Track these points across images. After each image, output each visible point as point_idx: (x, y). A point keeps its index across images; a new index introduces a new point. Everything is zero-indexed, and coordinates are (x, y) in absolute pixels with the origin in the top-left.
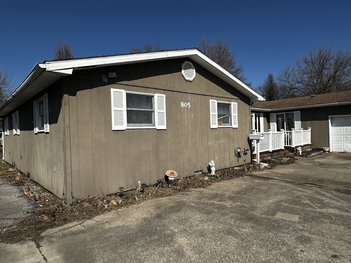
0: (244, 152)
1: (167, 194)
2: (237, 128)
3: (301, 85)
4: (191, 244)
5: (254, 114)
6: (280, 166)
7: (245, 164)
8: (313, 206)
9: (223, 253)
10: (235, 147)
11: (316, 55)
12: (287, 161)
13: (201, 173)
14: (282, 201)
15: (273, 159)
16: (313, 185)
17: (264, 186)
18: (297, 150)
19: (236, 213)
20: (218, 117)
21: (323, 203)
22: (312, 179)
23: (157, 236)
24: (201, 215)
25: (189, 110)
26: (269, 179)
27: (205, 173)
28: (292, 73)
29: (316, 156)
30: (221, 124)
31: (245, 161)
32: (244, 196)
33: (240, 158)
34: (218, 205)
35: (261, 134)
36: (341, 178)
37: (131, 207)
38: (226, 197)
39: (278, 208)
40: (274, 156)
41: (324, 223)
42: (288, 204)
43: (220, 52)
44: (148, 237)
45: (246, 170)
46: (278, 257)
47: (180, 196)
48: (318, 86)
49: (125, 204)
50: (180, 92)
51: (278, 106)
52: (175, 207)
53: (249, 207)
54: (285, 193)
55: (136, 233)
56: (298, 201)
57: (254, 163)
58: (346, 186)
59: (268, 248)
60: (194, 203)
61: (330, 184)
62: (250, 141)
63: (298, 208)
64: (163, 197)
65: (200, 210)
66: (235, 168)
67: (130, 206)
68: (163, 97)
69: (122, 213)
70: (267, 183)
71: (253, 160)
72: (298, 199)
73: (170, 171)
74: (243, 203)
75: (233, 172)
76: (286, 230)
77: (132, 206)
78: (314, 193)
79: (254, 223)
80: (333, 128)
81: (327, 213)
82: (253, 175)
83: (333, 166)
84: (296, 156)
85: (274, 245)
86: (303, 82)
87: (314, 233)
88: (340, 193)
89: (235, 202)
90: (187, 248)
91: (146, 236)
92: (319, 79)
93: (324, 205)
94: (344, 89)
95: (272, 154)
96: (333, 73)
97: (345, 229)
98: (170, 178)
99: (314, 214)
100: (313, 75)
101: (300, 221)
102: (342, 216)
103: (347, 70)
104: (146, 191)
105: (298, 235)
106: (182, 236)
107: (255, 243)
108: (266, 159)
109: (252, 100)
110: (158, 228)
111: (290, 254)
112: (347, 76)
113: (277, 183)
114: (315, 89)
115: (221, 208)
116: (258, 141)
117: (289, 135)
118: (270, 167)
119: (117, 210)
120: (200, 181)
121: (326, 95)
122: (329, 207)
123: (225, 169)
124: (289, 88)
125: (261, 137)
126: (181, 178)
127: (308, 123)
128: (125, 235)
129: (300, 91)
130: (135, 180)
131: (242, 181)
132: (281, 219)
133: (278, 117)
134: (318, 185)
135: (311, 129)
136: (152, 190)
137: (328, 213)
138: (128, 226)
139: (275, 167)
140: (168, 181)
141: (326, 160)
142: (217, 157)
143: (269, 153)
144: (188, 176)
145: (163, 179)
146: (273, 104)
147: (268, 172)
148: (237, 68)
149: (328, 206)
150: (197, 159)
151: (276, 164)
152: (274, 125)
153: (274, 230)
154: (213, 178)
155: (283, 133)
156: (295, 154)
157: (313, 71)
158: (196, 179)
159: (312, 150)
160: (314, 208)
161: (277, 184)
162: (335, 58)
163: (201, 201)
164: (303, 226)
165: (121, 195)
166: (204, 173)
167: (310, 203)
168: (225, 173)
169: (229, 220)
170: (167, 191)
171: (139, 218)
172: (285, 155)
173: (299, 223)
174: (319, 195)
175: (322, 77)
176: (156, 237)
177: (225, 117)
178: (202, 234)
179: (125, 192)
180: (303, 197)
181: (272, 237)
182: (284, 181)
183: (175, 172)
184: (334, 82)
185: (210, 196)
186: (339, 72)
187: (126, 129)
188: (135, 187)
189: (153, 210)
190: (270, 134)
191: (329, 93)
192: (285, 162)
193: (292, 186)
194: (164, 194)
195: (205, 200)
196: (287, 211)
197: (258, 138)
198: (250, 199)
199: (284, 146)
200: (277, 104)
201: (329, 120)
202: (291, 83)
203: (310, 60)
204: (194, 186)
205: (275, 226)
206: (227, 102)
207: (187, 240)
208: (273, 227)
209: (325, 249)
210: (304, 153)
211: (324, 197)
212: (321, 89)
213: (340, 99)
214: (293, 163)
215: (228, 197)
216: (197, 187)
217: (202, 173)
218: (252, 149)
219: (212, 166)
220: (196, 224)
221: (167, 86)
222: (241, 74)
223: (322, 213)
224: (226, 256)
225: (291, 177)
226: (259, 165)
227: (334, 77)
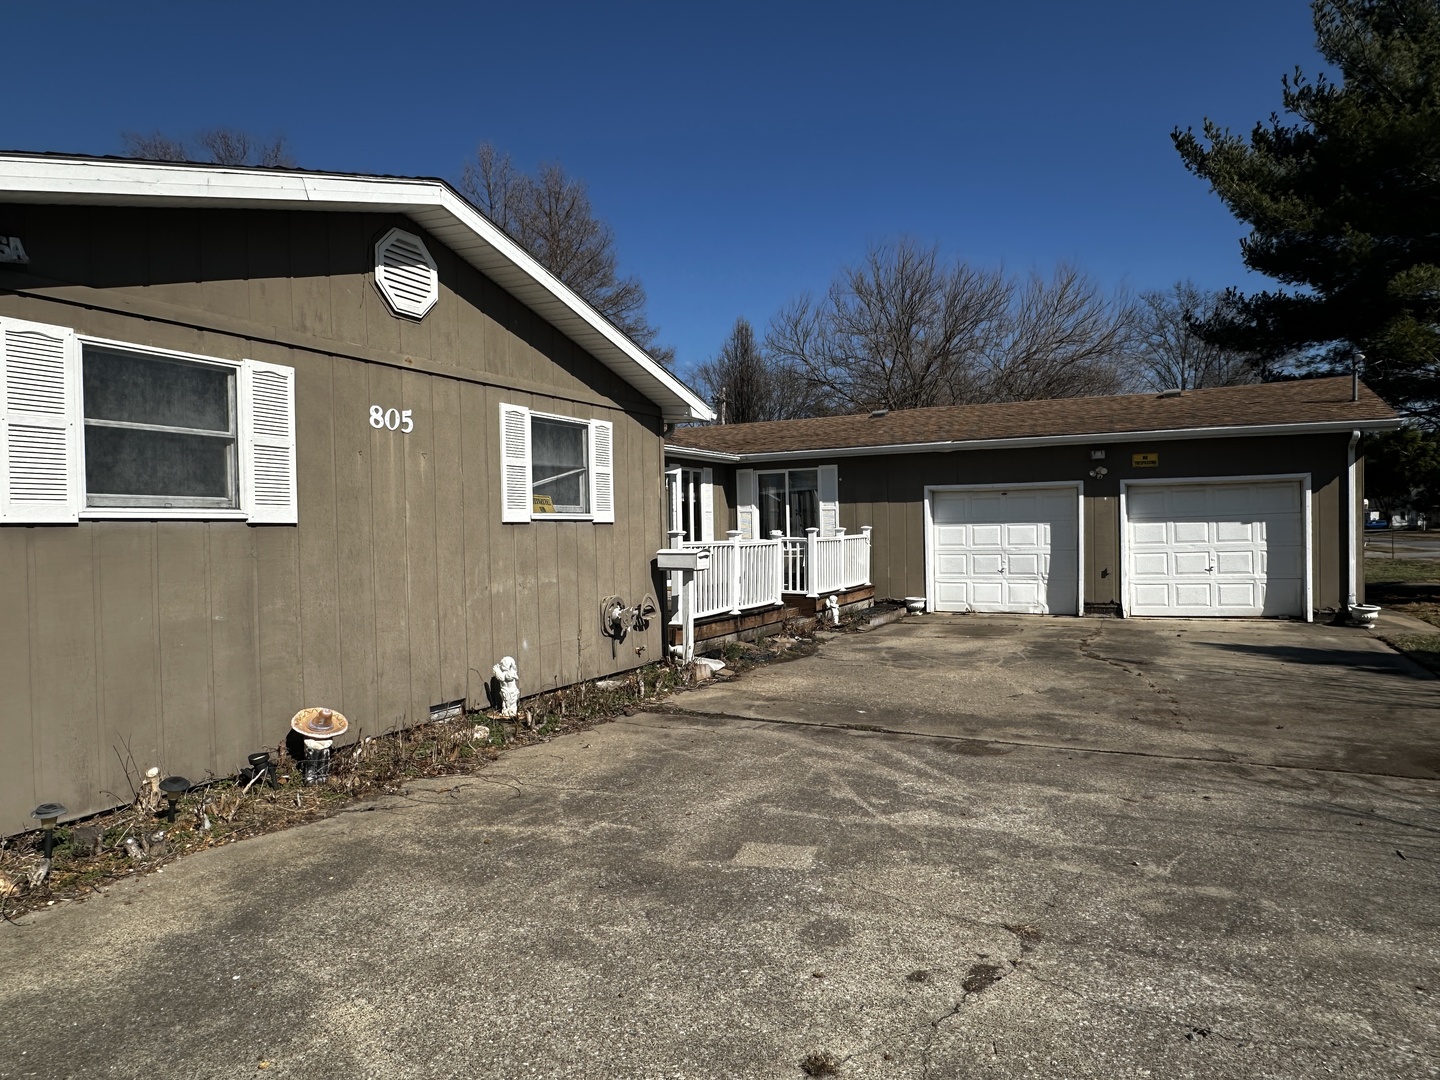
0: (638, 617)
1: (293, 813)
2: (612, 523)
3: (843, 372)
4: (390, 1023)
5: (678, 472)
6: (768, 669)
7: (641, 668)
8: (862, 808)
9: (529, 1038)
10: (601, 598)
11: (893, 270)
12: (790, 649)
13: (457, 711)
14: (764, 799)
15: (742, 645)
16: (870, 733)
17: (705, 746)
18: (825, 608)
19: (592, 866)
20: (535, 479)
21: (896, 793)
22: (868, 710)
23: (230, 1013)
24: (445, 889)
25: (407, 441)
26: (723, 721)
27: (477, 712)
28: (816, 325)
29: (885, 627)
30: (546, 507)
31: (639, 654)
32: (629, 794)
33: (621, 643)
34: (519, 841)
35: (701, 549)
36: (954, 703)
37: (101, 896)
38: (555, 802)
39: (751, 826)
40: (745, 633)
41: (893, 863)
42: (785, 808)
43: (557, 213)
44: (178, 1028)
45: (643, 689)
46: (733, 1013)
47: (355, 821)
48: (897, 383)
49: (64, 883)
50: (367, 361)
51: (764, 444)
52: (326, 869)
53: (644, 836)
54: (775, 769)
55: (114, 1019)
56: (816, 795)
57: (673, 661)
58: (968, 727)
59: (703, 986)
60: (419, 841)
61: (922, 722)
62: (659, 576)
63: (816, 820)
64: (272, 830)
65: (442, 869)
66: (599, 683)
67: (96, 893)
68: (285, 378)
69: (46, 929)
70: (718, 734)
71: (672, 648)
72: (818, 788)
73: (315, 712)
74: (622, 823)
75: (593, 701)
76: (770, 908)
77: (107, 888)
78: (869, 758)
79: (658, 897)
80: (937, 527)
81: (905, 826)
82: (670, 709)
83: (935, 661)
84: (822, 629)
85: (723, 970)
86: (850, 360)
87: (860, 906)
88: (948, 751)
89: (590, 823)
90: (369, 1046)
91: (173, 1024)
92: (900, 356)
93: (898, 800)
94: (974, 397)
95: (741, 624)
96: (942, 337)
97: (953, 877)
98: (310, 743)
99: (865, 837)
100: (881, 339)
101: (820, 865)
102: (948, 833)
103: (983, 331)
104: (187, 809)
105: (807, 921)
106: (353, 996)
107: (655, 976)
108: (717, 642)
109: (668, 417)
110: (235, 978)
111: (776, 994)
112: (982, 352)
113: (750, 732)
114: (889, 389)
115: (532, 849)
116: (688, 574)
117: (798, 553)
118: (731, 673)
119: (16, 921)
120: (450, 746)
121: (917, 412)
122: (914, 804)
123: (561, 689)
124: (805, 381)
125: (700, 558)
126: (368, 740)
127: (863, 508)
128: (51, 1038)
129: (840, 395)
130: (130, 761)
131: (626, 732)
132: (755, 868)
133: (763, 483)
134: (885, 731)
135: (872, 532)
136: (217, 803)
137: (908, 827)
138: (72, 993)
139: (747, 674)
140: (304, 758)
141: (915, 640)
142: (528, 643)
143: (728, 620)
144: (401, 728)
145: (279, 751)
146: (749, 437)
147: (725, 693)
148: (622, 287)
149: (909, 803)
150: (442, 651)
151: (752, 659)
152: (749, 515)
153: (728, 911)
154: (508, 728)
155: (779, 545)
156: (819, 621)
157: (881, 325)
158: (434, 739)
159: (872, 605)
160: (866, 814)
161: (750, 738)
162: (948, 288)
163: (450, 829)
164: (826, 885)
165: (46, 844)
166: (473, 712)
167: (855, 799)
168: (560, 705)
169: (560, 898)
170: (296, 802)
171: (139, 941)
172: (784, 628)
173: (814, 873)
174: (884, 765)
175: (908, 348)
176: (224, 1021)
177: (563, 478)
178: (445, 972)
179: (72, 823)
180: (834, 778)
181: (719, 942)
182: (776, 724)
183: (334, 713)
184: (943, 368)
185: (492, 804)
186: (959, 336)
187: (81, 520)
188: (128, 797)
189: (219, 894)
190: (733, 547)
191: (928, 405)
192: (783, 652)
193: (802, 739)
194: (277, 817)
195: (465, 825)
196: (778, 836)
197: (687, 563)
198: (648, 801)
199: (783, 595)
200: (762, 436)
201: (927, 502)
202: (812, 362)
203: (874, 287)
204: (423, 768)
205: (732, 896)
206: (573, 416)
207: (371, 1008)
208: (727, 901)
209: (888, 957)
210: (846, 618)
211: (901, 769)
212: (905, 390)
213: (959, 431)
214: (810, 655)
215: (567, 805)
216: (439, 773)
217: (464, 712)
218: (668, 607)
219: (507, 680)
220: (418, 933)
221: (304, 328)
222: (636, 311)
223: (890, 828)
224: (537, 1048)
225: (801, 707)
226: (690, 668)
227: (945, 353)
